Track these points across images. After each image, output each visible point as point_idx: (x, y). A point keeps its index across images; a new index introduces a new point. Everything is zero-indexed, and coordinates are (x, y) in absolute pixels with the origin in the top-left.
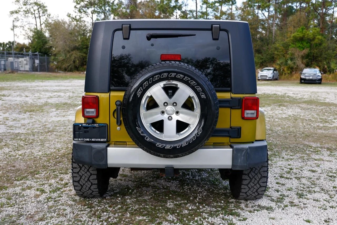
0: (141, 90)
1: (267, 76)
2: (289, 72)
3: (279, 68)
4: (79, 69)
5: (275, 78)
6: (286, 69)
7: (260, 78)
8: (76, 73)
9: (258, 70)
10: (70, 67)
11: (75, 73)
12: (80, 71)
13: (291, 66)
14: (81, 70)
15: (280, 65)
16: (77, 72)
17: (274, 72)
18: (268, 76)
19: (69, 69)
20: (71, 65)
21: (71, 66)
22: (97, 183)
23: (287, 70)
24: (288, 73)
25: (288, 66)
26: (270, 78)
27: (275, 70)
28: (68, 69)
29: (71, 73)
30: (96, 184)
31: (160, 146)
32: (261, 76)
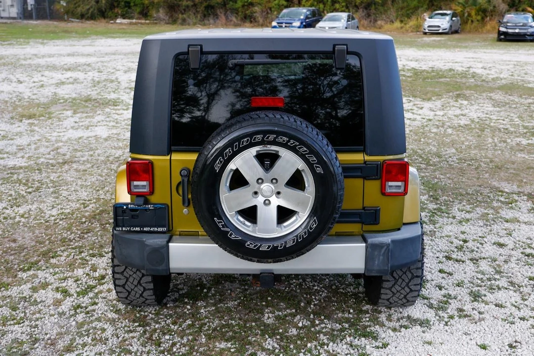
0: (221, 162)
1: (439, 27)
2: (479, 18)
3: (462, 11)
4: (106, 13)
5: (453, 29)
6: (473, 13)
7: (427, 31)
8: (101, 22)
9: (425, 14)
10: (90, 11)
11: (98, 21)
12: (107, 17)
13: (482, 7)
14: (110, 17)
15: (463, 5)
16: (103, 20)
17: (452, 19)
18: (442, 26)
19: (89, 15)
20: (92, 7)
21: (92, 10)
22: (153, 288)
23: (476, 14)
24: (478, 21)
25: (477, 7)
26: (446, 29)
27: (454, 15)
28: (86, 16)
29: (92, 21)
30: (151, 289)
31: (252, 246)
32: (429, 26)
